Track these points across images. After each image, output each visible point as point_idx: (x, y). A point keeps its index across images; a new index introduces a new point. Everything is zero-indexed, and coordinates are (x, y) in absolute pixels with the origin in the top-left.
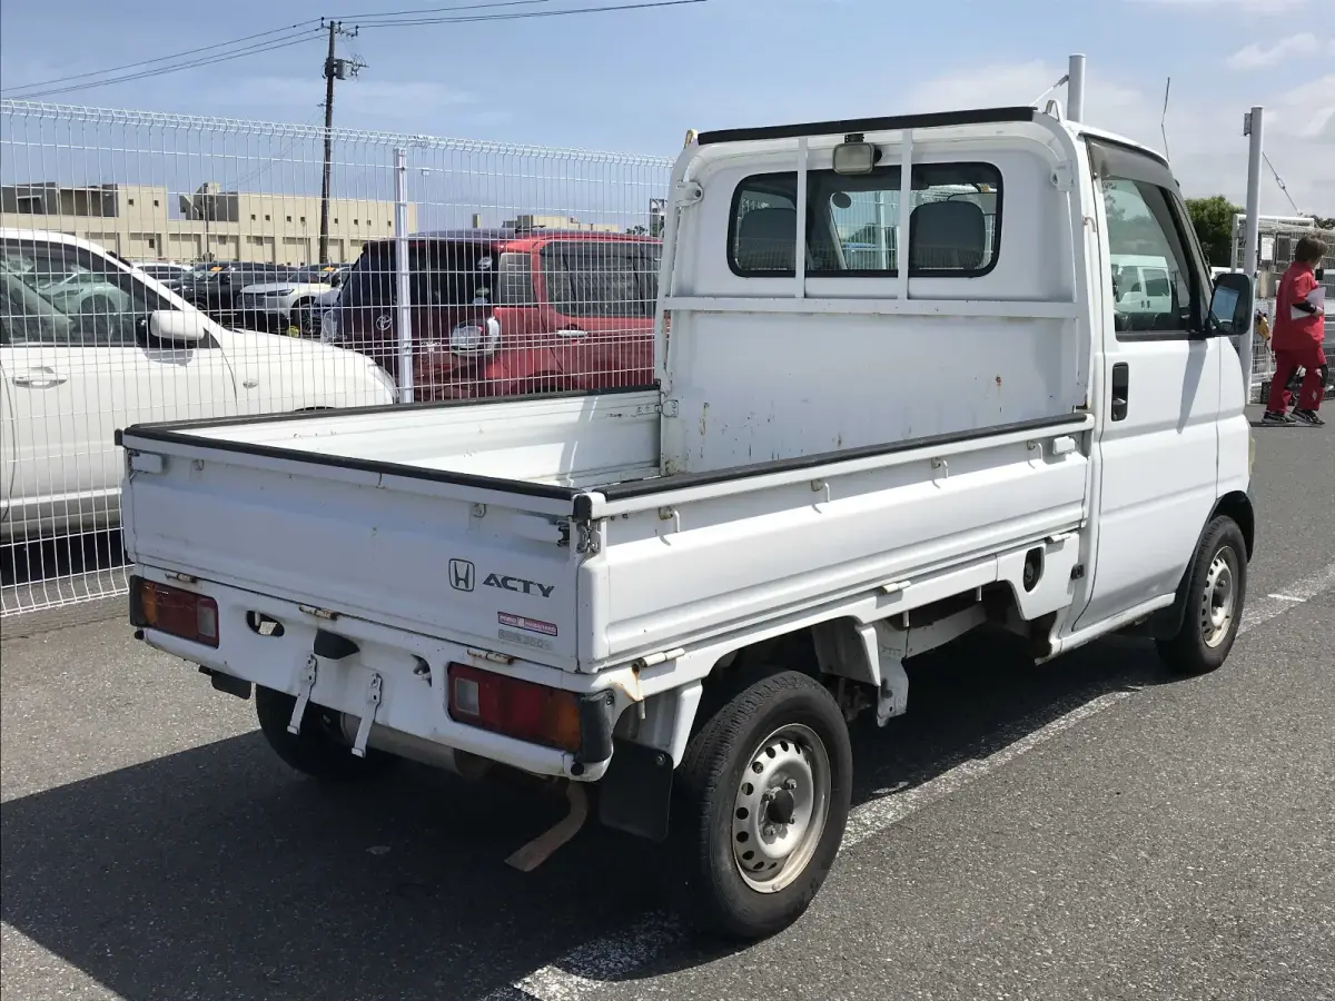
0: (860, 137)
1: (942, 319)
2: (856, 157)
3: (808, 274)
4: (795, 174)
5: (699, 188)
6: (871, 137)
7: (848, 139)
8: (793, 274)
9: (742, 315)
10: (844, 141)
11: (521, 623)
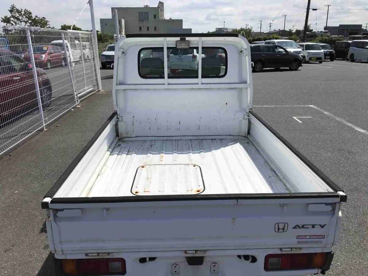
0: (185, 39)
1: (211, 89)
2: (183, 44)
3: (169, 77)
4: (163, 48)
5: (124, 51)
6: (187, 39)
7: (181, 39)
8: (164, 78)
9: (145, 90)
10: (179, 40)
11: (308, 237)
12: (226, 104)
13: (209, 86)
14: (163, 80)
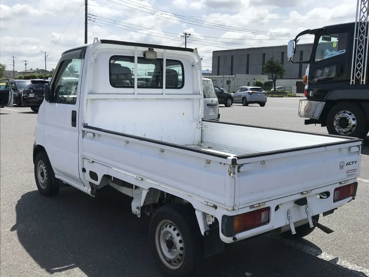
0: (153, 50)
1: (172, 99)
2: (151, 55)
3: (138, 87)
4: (134, 57)
6: (155, 50)
7: (149, 49)
8: (133, 87)
9: (115, 100)
10: (148, 50)
11: (350, 172)
12: (184, 114)
13: (171, 97)
14: (132, 89)
